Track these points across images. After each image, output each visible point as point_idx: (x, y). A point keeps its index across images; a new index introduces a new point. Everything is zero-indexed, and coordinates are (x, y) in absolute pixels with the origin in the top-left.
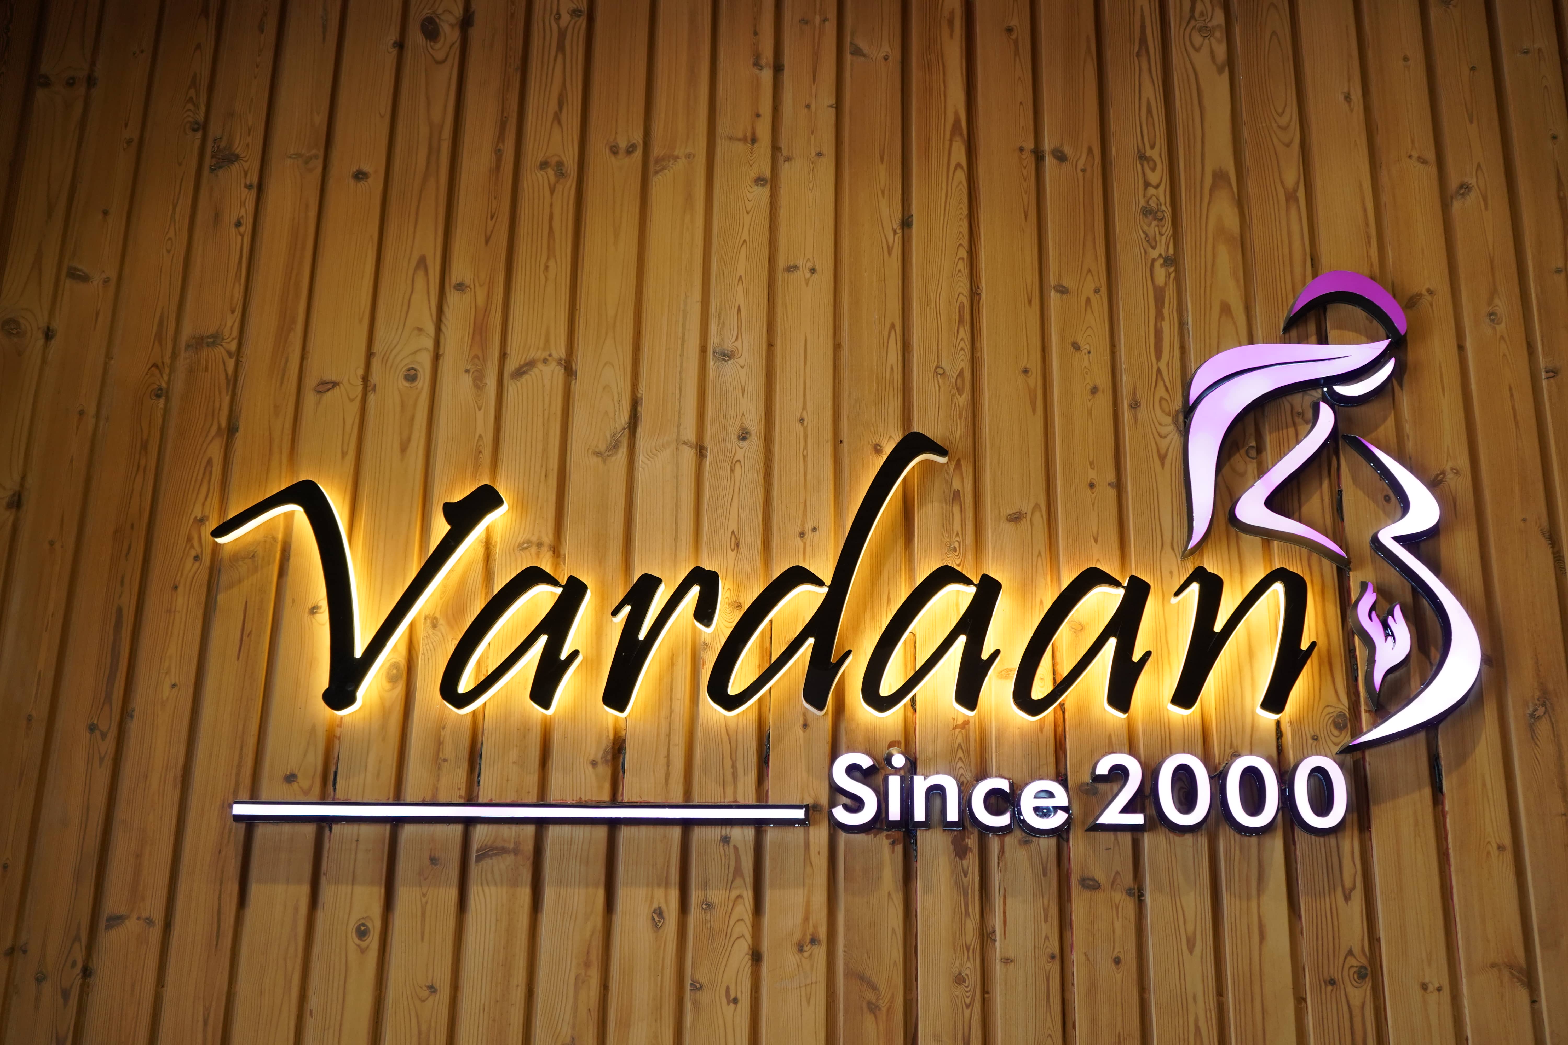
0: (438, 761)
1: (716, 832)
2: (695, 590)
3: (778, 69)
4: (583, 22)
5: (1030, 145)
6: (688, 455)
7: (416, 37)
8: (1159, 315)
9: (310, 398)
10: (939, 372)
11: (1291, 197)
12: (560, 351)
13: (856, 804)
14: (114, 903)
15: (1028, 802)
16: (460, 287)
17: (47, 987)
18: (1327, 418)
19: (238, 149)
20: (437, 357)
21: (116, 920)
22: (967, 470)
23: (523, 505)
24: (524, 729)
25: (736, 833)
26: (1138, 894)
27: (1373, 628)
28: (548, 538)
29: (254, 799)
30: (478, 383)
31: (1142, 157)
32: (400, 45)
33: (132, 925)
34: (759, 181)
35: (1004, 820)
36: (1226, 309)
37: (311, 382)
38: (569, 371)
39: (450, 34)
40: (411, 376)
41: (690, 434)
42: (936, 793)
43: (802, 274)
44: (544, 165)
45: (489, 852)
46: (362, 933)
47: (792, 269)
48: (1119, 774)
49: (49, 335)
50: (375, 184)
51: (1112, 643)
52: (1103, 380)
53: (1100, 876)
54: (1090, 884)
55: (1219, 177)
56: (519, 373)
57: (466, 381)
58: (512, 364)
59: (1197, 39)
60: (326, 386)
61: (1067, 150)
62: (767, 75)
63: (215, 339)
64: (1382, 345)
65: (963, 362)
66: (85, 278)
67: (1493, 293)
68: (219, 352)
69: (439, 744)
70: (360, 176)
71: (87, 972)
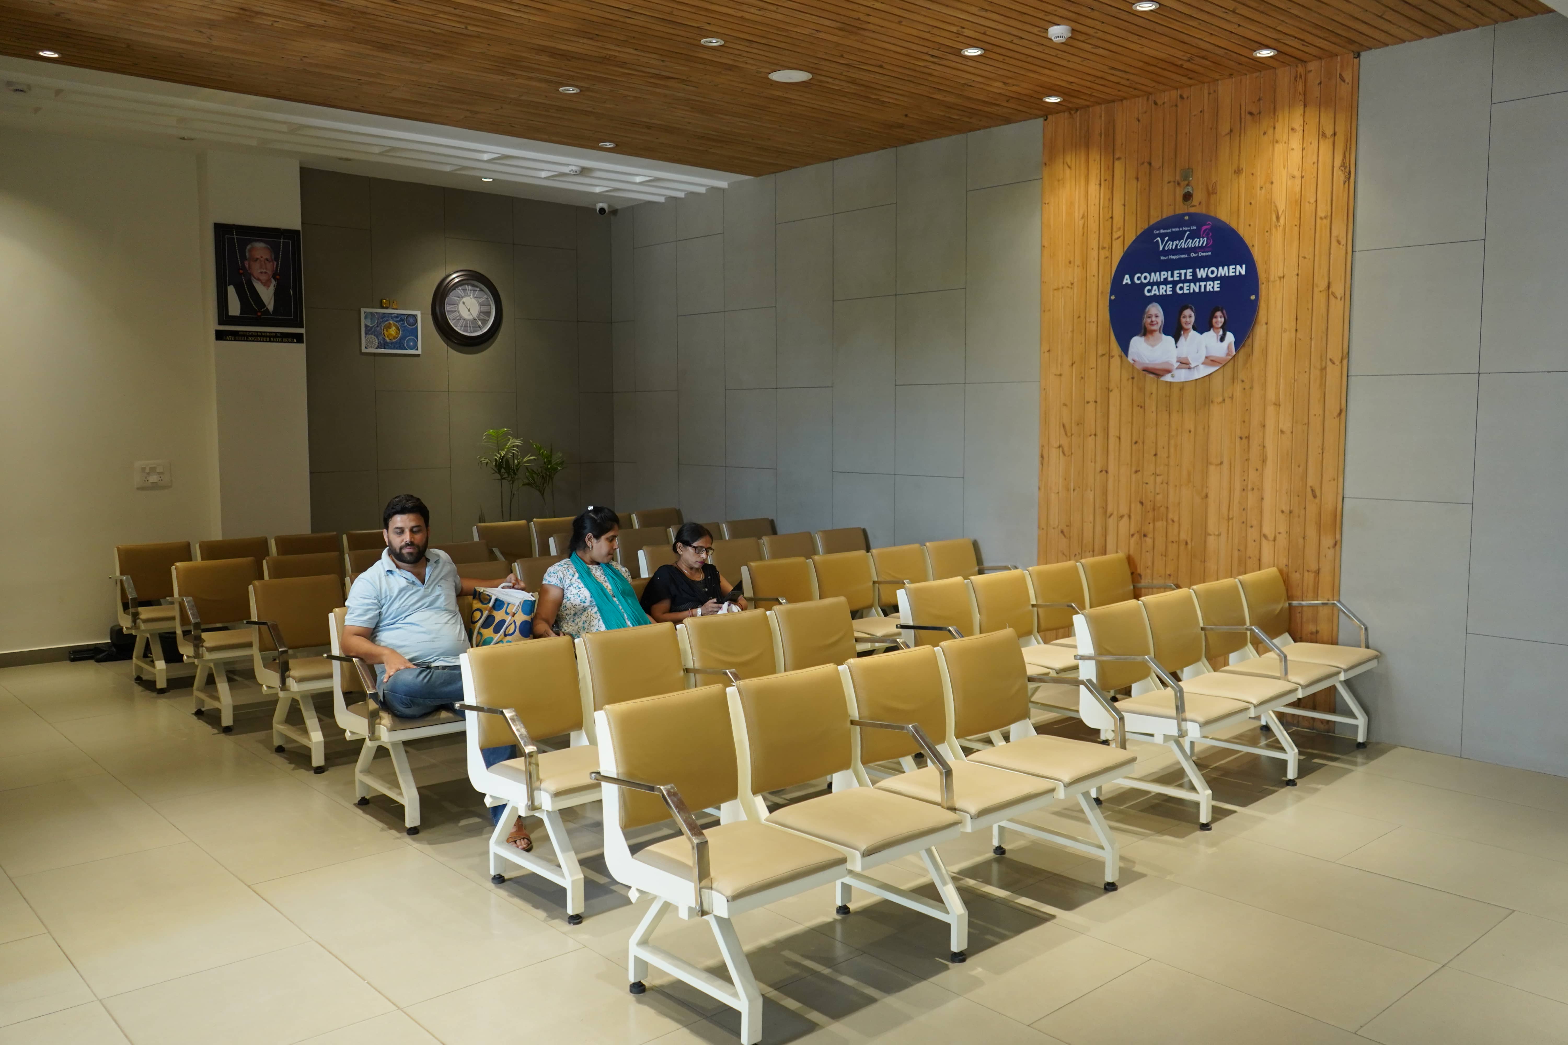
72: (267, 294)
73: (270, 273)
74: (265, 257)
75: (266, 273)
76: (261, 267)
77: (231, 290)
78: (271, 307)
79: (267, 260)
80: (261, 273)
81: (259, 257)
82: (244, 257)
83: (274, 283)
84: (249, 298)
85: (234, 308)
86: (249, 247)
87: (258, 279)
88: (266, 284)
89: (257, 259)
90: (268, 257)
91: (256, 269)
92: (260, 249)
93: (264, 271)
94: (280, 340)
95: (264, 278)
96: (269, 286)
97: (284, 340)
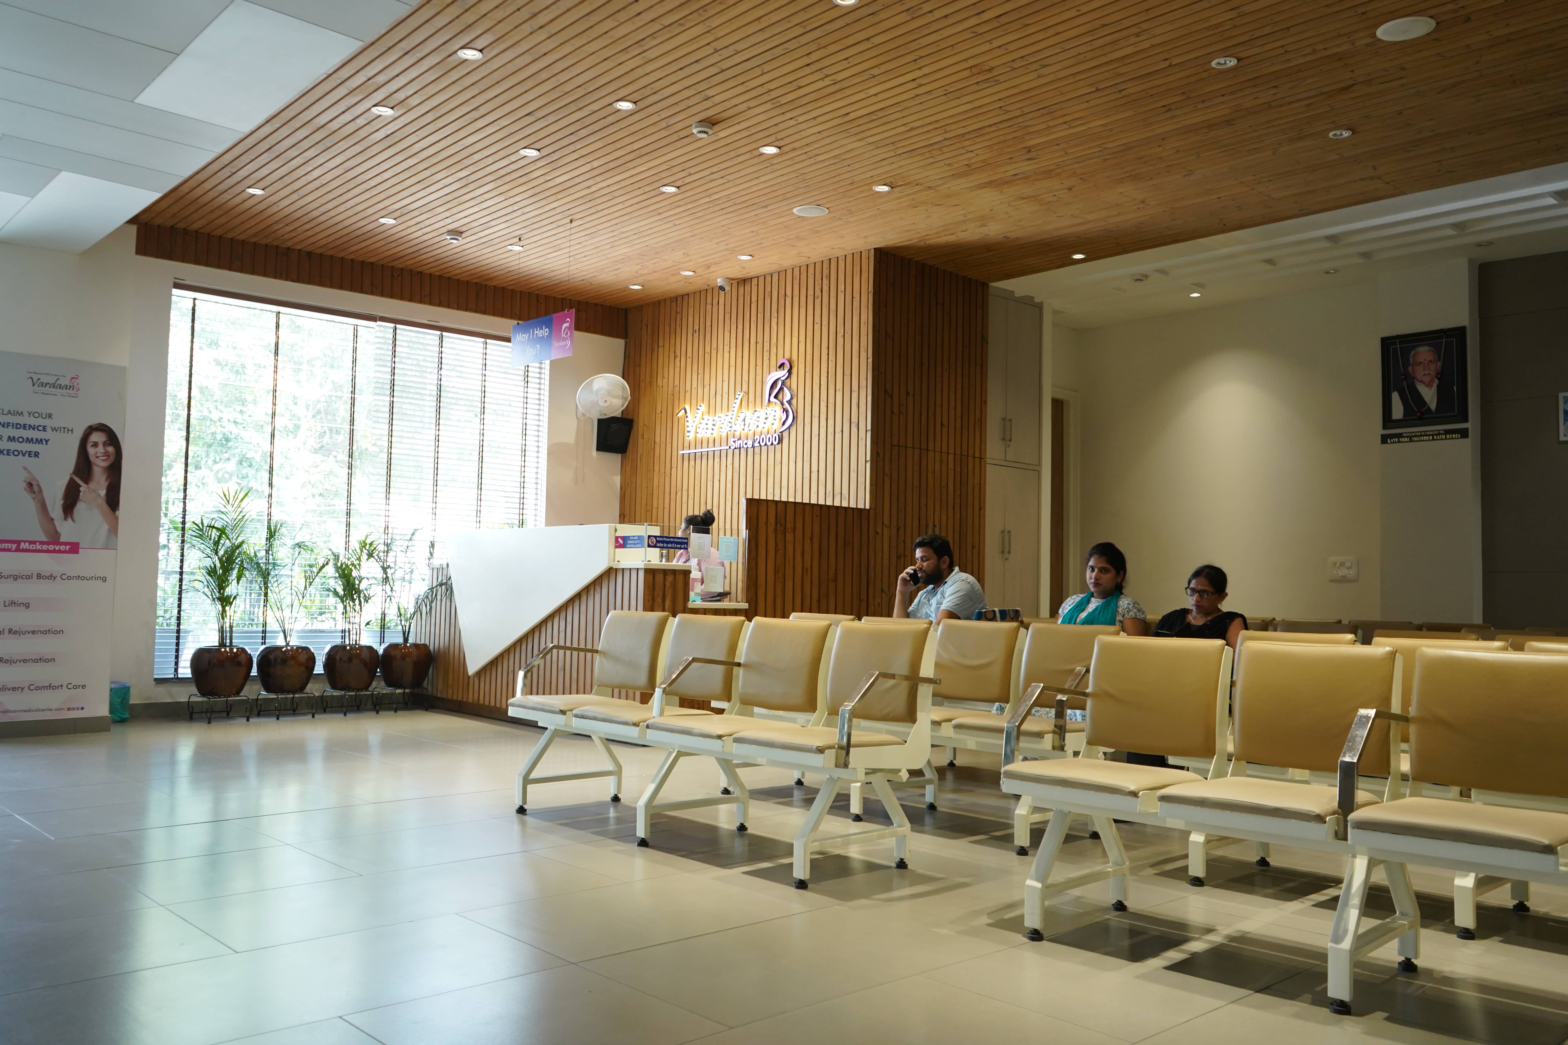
8: (767, 367)
11: (782, 347)
15: (748, 444)
18: (780, 383)
20: (697, 386)
21: (673, 466)
27: (782, 415)
29: (683, 450)
36: (773, 366)
37: (686, 391)
38: (710, 385)
40: (695, 389)
55: (774, 344)
57: (700, 389)
58: (704, 386)
63: (677, 386)
64: (788, 371)
67: (802, 358)
68: (677, 388)
72: (1429, 395)
73: (1433, 373)
74: (1428, 359)
75: (1429, 374)
76: (1424, 370)
77: (1395, 397)
78: (1433, 406)
79: (1430, 361)
80: (1425, 375)
81: (1422, 360)
82: (1406, 364)
83: (1436, 381)
84: (1413, 401)
85: (1398, 411)
86: (1412, 353)
87: (1422, 382)
88: (1429, 385)
89: (1420, 363)
90: (1431, 358)
91: (1420, 373)
92: (1424, 353)
93: (1428, 372)
94: (1444, 437)
95: (1426, 379)
96: (1432, 386)
97: (1448, 436)
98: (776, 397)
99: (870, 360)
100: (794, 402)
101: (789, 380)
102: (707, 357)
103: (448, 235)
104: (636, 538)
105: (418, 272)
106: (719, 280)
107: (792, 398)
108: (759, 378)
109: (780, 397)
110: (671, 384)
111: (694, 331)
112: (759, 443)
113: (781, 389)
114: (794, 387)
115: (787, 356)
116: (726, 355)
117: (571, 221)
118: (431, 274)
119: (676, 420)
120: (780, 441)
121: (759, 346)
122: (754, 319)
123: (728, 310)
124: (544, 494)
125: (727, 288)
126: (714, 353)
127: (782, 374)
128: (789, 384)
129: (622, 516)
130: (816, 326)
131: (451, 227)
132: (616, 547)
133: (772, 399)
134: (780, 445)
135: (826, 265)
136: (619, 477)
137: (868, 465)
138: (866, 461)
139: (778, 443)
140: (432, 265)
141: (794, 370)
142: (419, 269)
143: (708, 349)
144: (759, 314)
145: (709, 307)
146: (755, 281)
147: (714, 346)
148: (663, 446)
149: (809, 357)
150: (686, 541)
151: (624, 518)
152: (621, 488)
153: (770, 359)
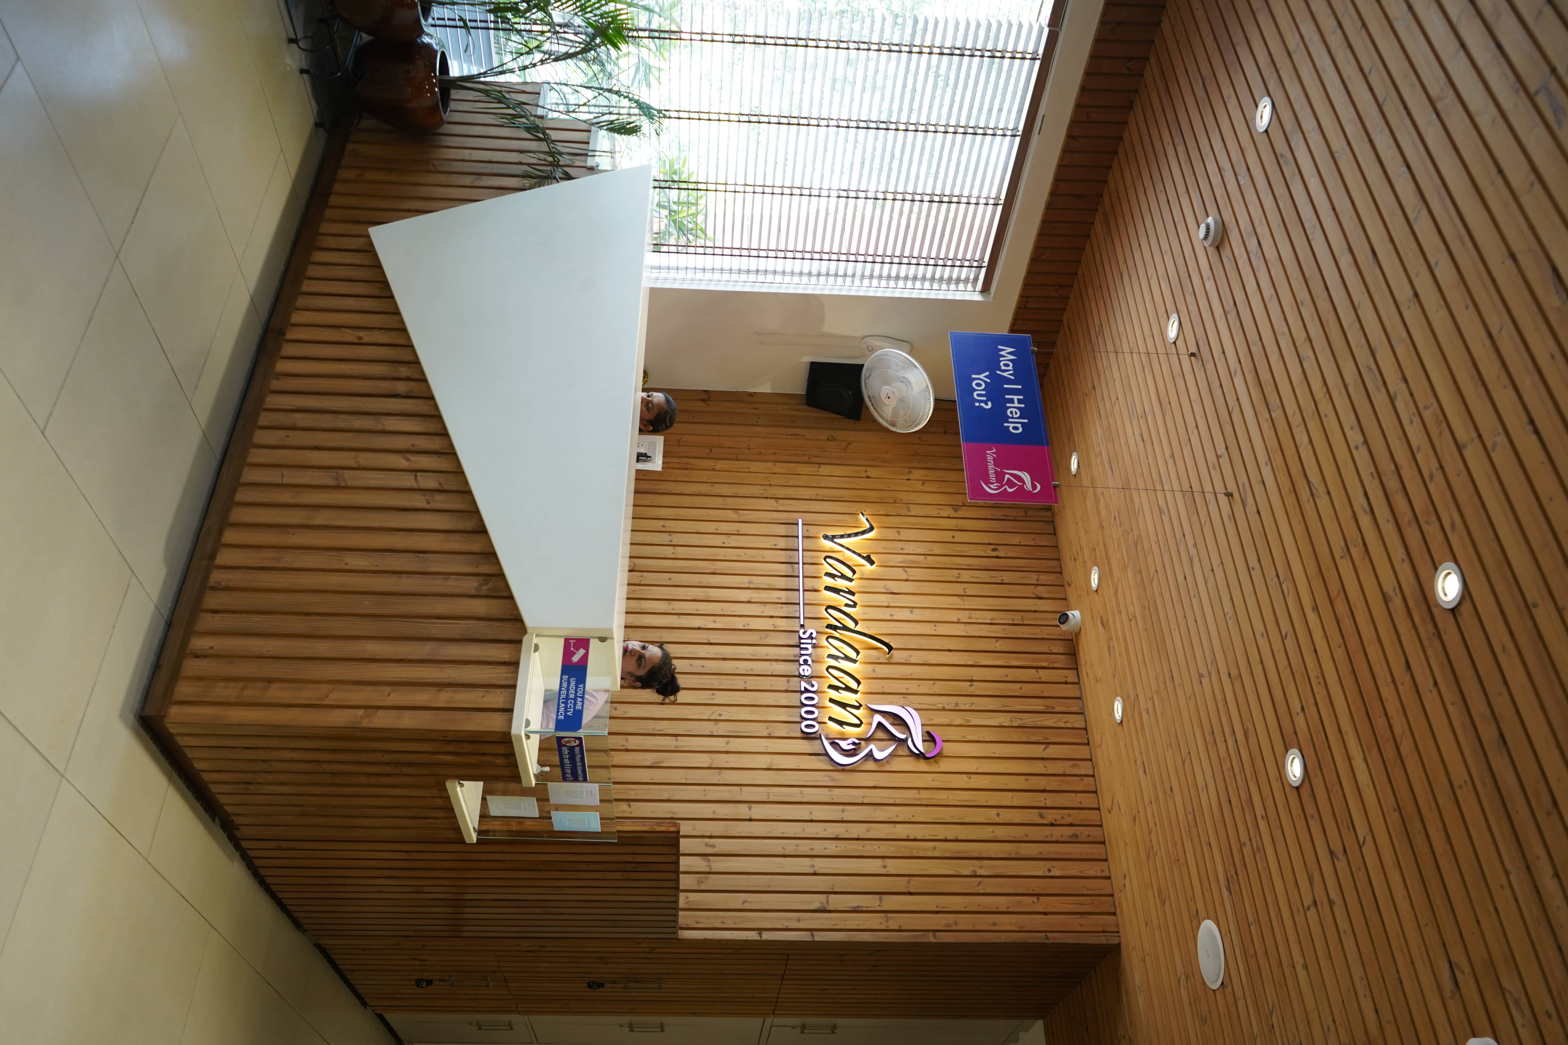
0: (812, 557)
1: (798, 609)
2: (852, 604)
3: (991, 624)
4: (1000, 582)
5: (974, 679)
6: (886, 604)
7: (992, 547)
8: (929, 705)
9: (896, 530)
10: (910, 656)
11: (964, 737)
12: (910, 578)
13: (804, 633)
14: (780, 501)
15: (806, 667)
16: (926, 558)
17: (763, 491)
18: (903, 736)
19: (959, 512)
20: (908, 554)
21: (777, 502)
22: (885, 661)
23: (872, 571)
24: (820, 573)
25: (798, 613)
26: (786, 691)
27: (850, 741)
28: (864, 577)
29: (803, 524)
30: (901, 562)
31: (972, 704)
32: (990, 544)
33: (776, 504)
34: (959, 619)
35: (802, 662)
36: (932, 720)
37: (900, 530)
38: (906, 580)
39: (994, 554)
40: (902, 549)
41: (891, 604)
42: (807, 649)
43: (934, 628)
44: (959, 574)
45: (793, 568)
46: (775, 545)
47: (935, 626)
48: (813, 686)
49: (908, 480)
50: (952, 540)
51: (844, 686)
52: (910, 691)
53: (790, 684)
54: (788, 682)
55: (968, 721)
56: (904, 570)
57: (902, 560)
58: (907, 569)
59: (1009, 719)
60: (899, 533)
61: (973, 687)
62: (989, 621)
63: (909, 511)
64: (923, 751)
65: (913, 662)
66: (923, 485)
67: (940, 781)
68: (906, 512)
69: (816, 557)
70: (953, 537)
71: (766, 498)
98: (880, 724)
99: (931, 938)
100: (871, 765)
101: (908, 753)
102: (951, 575)
103: (1215, 220)
104: (579, 707)
105: (1132, 103)
106: (1077, 613)
107: (876, 760)
108: (913, 687)
109: (881, 735)
110: (912, 497)
111: (995, 546)
112: (807, 690)
113: (893, 738)
114: (897, 765)
115: (948, 748)
116: (954, 616)
117: (1229, 495)
118: (1126, 123)
119: (853, 507)
120: (807, 737)
121: (965, 687)
122: (1013, 674)
123: (1029, 618)
124: (738, 288)
125: (1064, 627)
126: (958, 589)
127: (918, 742)
128: (901, 753)
129: (706, 397)
130: (994, 812)
131: (1234, 236)
132: (567, 641)
133: (878, 718)
134: (799, 735)
135: (1094, 832)
136: (770, 391)
137: (752, 936)
138: (760, 930)
139: (803, 732)
140: (1146, 138)
141: (922, 766)
142: (1138, 108)
143: (966, 576)
144: (1018, 686)
145: (1033, 578)
146: (1071, 676)
147: (971, 590)
148: (813, 481)
149: (943, 796)
150: (581, 778)
151: (703, 400)
152: (751, 394)
153: (944, 709)
